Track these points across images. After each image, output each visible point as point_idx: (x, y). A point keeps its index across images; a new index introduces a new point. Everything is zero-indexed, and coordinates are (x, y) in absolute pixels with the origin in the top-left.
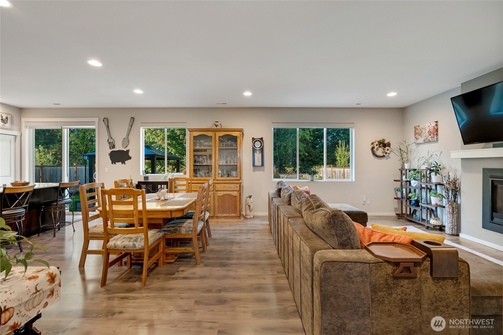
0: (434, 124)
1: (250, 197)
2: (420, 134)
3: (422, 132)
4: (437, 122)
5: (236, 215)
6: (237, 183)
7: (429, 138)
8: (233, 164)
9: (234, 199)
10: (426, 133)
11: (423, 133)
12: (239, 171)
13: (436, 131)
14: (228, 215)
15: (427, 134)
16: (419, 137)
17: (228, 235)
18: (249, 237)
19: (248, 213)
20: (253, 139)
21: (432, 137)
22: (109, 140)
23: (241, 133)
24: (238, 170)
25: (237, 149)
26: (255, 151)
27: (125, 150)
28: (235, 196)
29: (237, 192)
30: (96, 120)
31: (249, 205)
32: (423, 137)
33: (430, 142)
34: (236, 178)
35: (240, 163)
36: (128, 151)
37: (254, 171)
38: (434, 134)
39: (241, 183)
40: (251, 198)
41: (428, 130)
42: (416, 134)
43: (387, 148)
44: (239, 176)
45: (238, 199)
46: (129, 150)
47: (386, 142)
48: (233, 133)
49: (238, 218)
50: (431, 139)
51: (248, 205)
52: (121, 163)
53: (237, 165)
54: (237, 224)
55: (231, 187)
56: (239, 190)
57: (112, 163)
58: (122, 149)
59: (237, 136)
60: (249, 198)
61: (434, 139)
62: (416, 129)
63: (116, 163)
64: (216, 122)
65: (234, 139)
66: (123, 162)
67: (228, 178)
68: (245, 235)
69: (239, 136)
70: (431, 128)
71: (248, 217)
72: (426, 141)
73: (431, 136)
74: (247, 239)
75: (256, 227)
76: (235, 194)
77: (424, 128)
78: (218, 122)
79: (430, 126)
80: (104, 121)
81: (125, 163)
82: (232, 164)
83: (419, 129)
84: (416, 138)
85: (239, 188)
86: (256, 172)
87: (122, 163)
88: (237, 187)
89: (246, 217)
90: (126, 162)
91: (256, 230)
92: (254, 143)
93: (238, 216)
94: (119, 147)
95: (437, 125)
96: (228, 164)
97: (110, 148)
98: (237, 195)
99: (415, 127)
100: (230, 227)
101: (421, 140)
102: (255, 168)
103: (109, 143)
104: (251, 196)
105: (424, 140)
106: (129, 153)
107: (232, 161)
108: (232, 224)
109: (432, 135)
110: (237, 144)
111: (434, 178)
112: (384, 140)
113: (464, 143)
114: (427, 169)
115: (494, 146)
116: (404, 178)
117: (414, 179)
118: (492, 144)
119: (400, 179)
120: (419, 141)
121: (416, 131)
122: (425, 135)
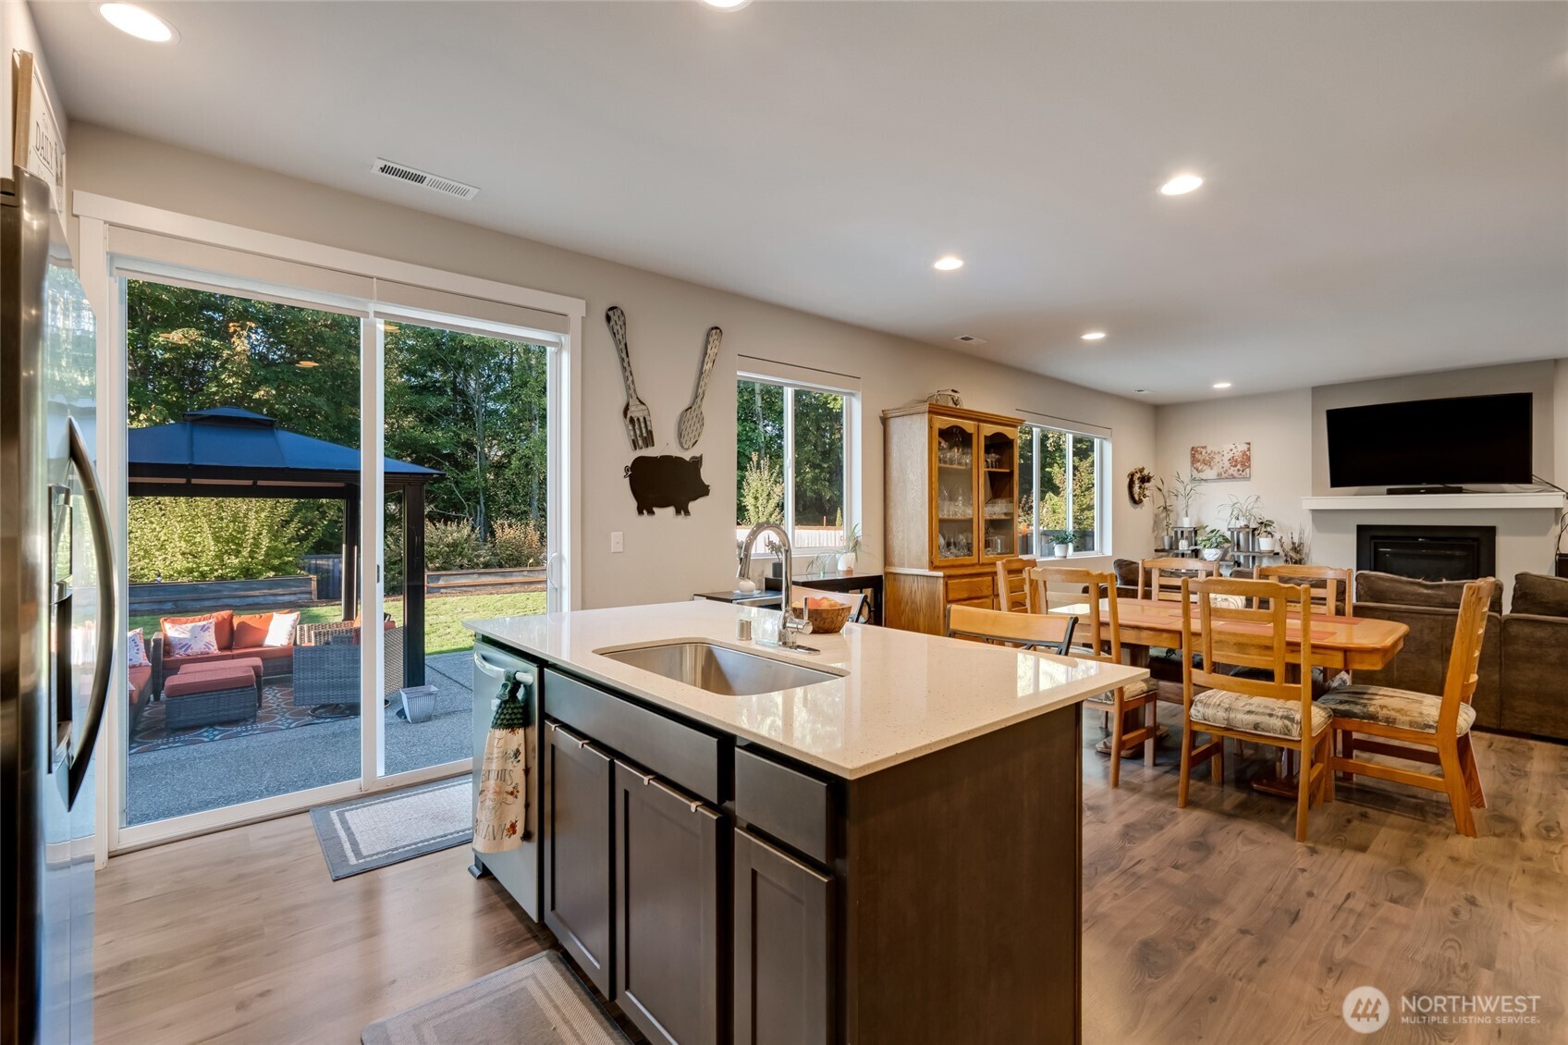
0: (1245, 447)
2: (1208, 463)
3: (1212, 458)
4: (1249, 444)
7: (1233, 471)
10: (1222, 462)
11: (1216, 460)
13: (1244, 462)
15: (1227, 464)
16: (1205, 467)
21: (1239, 470)
22: (632, 409)
25: (1010, 475)
30: (574, 308)
32: (1215, 468)
33: (1233, 477)
35: (1017, 515)
36: (697, 462)
38: (1243, 465)
41: (1228, 456)
42: (1194, 460)
43: (1147, 485)
46: (701, 457)
47: (1146, 472)
50: (1235, 474)
52: (671, 510)
53: (1012, 520)
57: (640, 512)
59: (1013, 440)
61: (1244, 473)
62: (1197, 451)
63: (655, 509)
64: (953, 391)
66: (682, 509)
70: (1237, 454)
72: (1224, 476)
73: (1236, 469)
77: (1219, 453)
78: (958, 391)
79: (1234, 451)
80: (608, 319)
81: (687, 513)
83: (1204, 453)
84: (1197, 470)
87: (678, 512)
90: (692, 506)
94: (666, 445)
95: (1249, 450)
97: (635, 445)
99: (1193, 448)
101: (1209, 473)
103: (632, 420)
105: (1220, 475)
106: (702, 470)
109: (1239, 467)
111: (1265, 544)
112: (1143, 469)
113: (1333, 485)
114: (1247, 526)
115: (1390, 492)
116: (1183, 545)
117: (1216, 547)
118: (1385, 488)
119: (1167, 548)
120: (1203, 476)
121: (1196, 455)
122: (1221, 464)
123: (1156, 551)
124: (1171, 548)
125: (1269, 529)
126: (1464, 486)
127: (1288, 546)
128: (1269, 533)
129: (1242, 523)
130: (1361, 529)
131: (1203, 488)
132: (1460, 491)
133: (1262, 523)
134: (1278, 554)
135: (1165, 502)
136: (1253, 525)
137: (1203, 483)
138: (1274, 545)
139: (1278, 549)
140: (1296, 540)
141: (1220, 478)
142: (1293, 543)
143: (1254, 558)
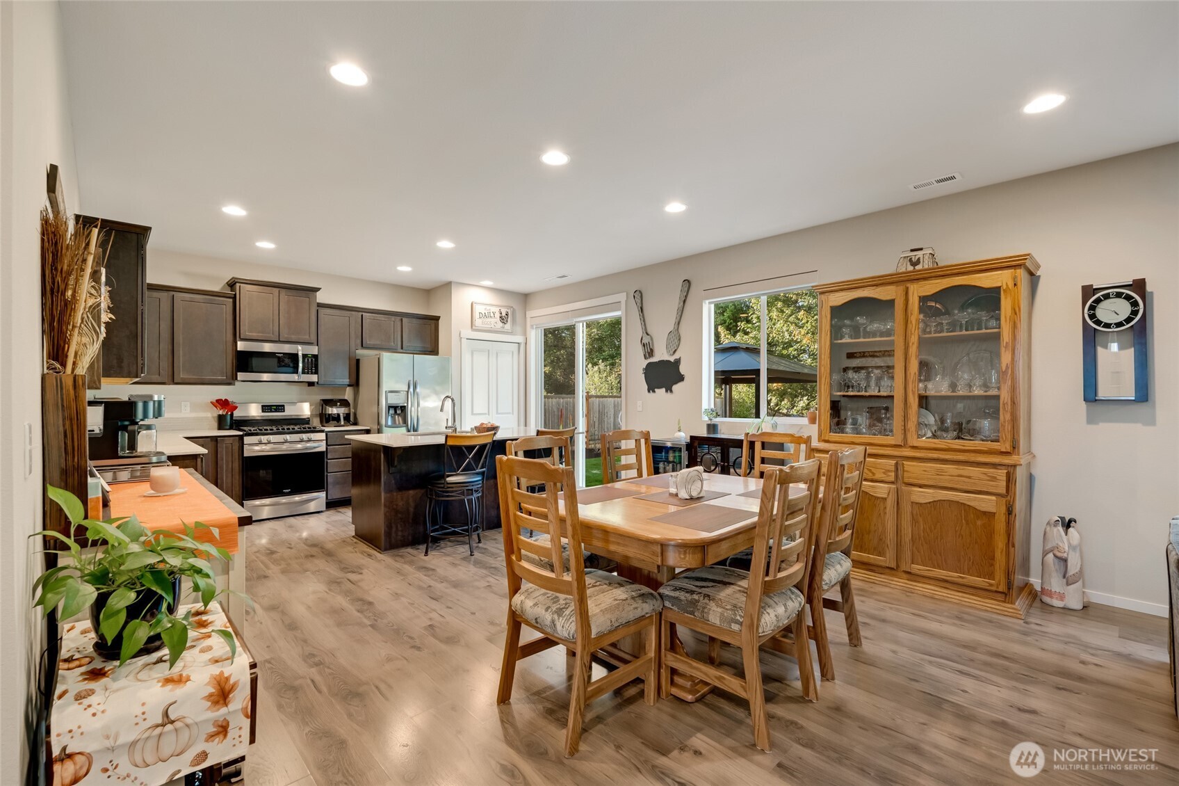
1: (1068, 524)
5: (991, 585)
6: (995, 466)
8: (981, 393)
9: (979, 523)
12: (1008, 417)
14: (953, 576)
17: (930, 662)
18: (1034, 703)
19: (1056, 584)
20: (1088, 291)
22: (643, 339)
23: (1021, 273)
24: (1005, 416)
25: (997, 337)
26: (1099, 339)
27: (672, 359)
28: (985, 513)
29: (994, 498)
30: (622, 297)
31: (1059, 554)
34: (995, 446)
35: (1014, 389)
36: (678, 362)
37: (1091, 420)
39: (1015, 466)
40: (1071, 530)
44: (1009, 437)
45: (1000, 524)
46: (680, 358)
48: (979, 278)
49: (1001, 597)
51: (1055, 555)
52: (664, 390)
53: (997, 397)
54: (990, 621)
55: (969, 477)
56: (1003, 491)
57: (649, 391)
58: (666, 357)
59: (999, 288)
60: (1060, 528)
63: (656, 390)
64: (912, 250)
65: (990, 299)
66: (669, 389)
67: (958, 444)
68: (1015, 689)
69: (1011, 285)
71: (1056, 603)
74: (1020, 709)
75: (1083, 662)
76: (987, 503)
78: (921, 249)
80: (634, 297)
81: (671, 391)
82: (977, 391)
85: (1004, 484)
86: (1103, 426)
87: (667, 391)
88: (994, 479)
89: (1046, 599)
90: (675, 388)
91: (1081, 678)
92: (1092, 308)
93: (1000, 589)
94: (661, 354)
96: (961, 393)
97: (645, 358)
98: (993, 510)
100: (954, 624)
102: (1098, 408)
103: (644, 345)
104: (1070, 521)
106: (680, 367)
107: (978, 382)
108: (966, 616)
110: (998, 319)
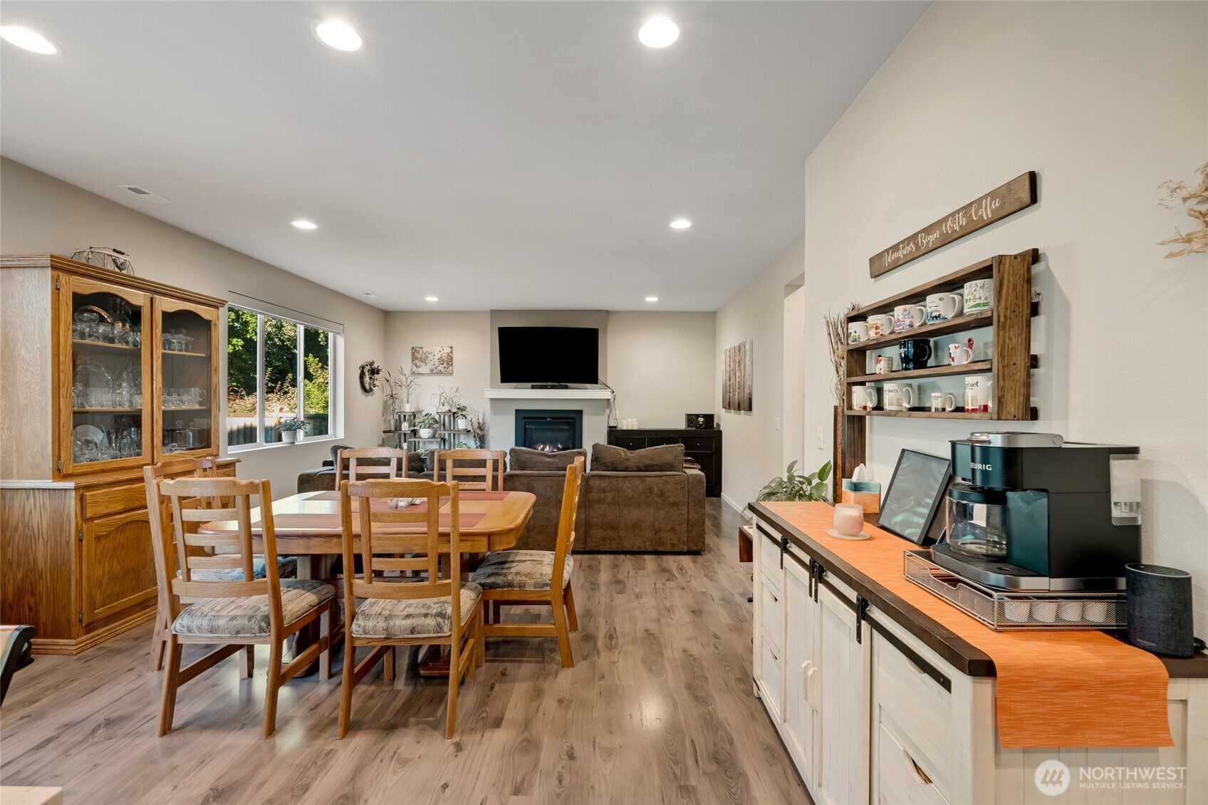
0: (449, 350)
2: (424, 360)
3: (427, 357)
4: (452, 348)
7: (441, 368)
10: (434, 360)
11: (429, 359)
13: (448, 361)
15: (437, 363)
16: (422, 364)
21: (445, 367)
32: (429, 365)
33: (440, 373)
38: (448, 364)
41: (438, 356)
42: (414, 358)
43: (376, 376)
44: (217, 442)
47: (375, 366)
50: (443, 370)
59: (211, 321)
61: (448, 370)
62: (416, 351)
70: (444, 355)
72: (435, 372)
73: (443, 366)
77: (432, 353)
78: (123, 254)
79: (442, 353)
83: (421, 353)
84: (416, 366)
95: (452, 352)
99: (413, 348)
101: (425, 369)
105: (432, 370)
109: (445, 365)
111: (461, 424)
112: (373, 362)
113: (503, 381)
114: (450, 411)
115: (533, 387)
116: (405, 427)
117: (429, 427)
118: (530, 385)
119: (393, 429)
120: (420, 370)
121: (416, 354)
122: (433, 363)
123: (384, 432)
124: (396, 430)
125: (464, 413)
126: (569, 384)
127: (476, 426)
128: (464, 416)
129: (446, 408)
130: (518, 412)
131: (420, 380)
132: (566, 387)
133: (459, 408)
134: (469, 431)
135: (392, 391)
136: (454, 410)
137: (421, 377)
138: (467, 425)
139: (470, 428)
140: (481, 421)
141: (432, 373)
142: (479, 423)
143: (454, 435)
